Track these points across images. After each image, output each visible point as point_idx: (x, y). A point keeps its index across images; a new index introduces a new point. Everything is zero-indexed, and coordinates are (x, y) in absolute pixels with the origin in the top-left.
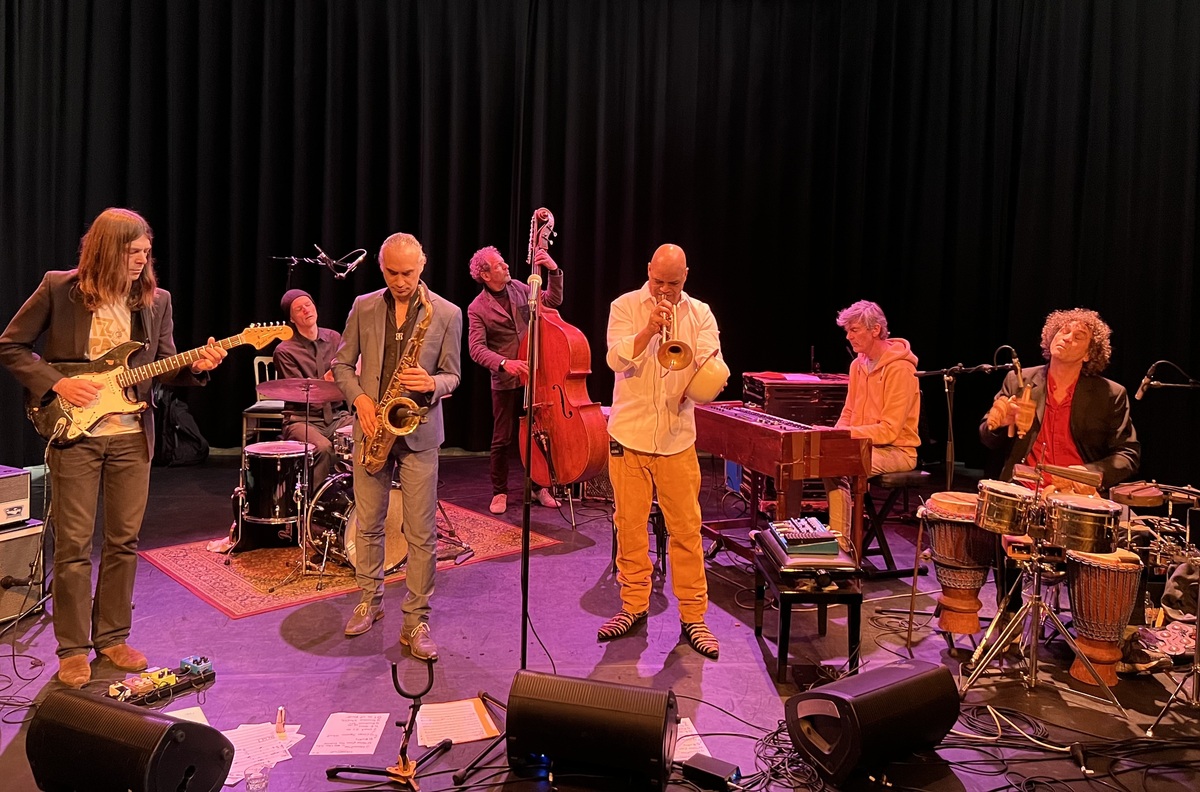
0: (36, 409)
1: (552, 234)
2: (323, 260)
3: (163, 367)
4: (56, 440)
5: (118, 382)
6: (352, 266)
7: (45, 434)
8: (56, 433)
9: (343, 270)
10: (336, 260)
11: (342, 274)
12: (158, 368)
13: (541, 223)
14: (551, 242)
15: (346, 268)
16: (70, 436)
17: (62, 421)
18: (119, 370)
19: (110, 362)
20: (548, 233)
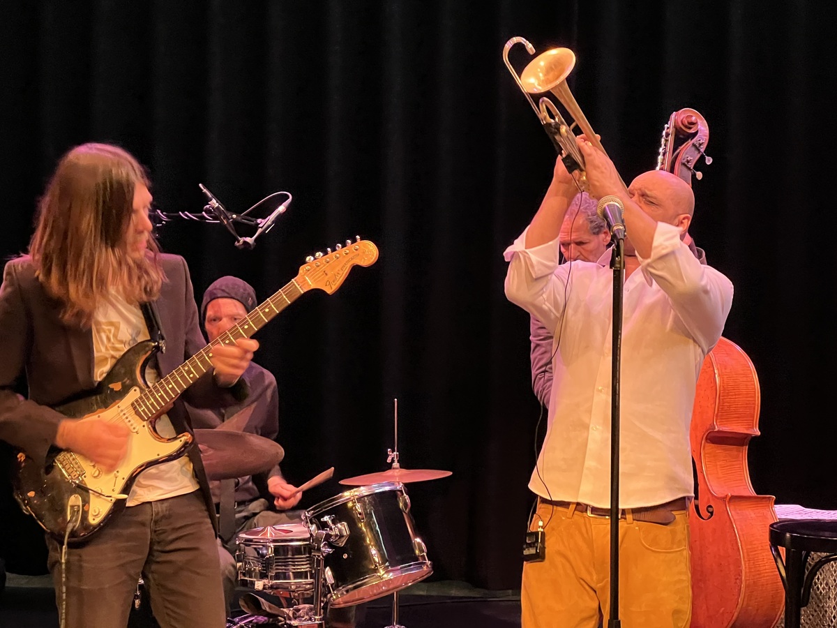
0: (31, 494)
1: (702, 159)
2: (214, 214)
3: (196, 367)
4: (73, 534)
5: (137, 413)
6: (265, 223)
7: (56, 530)
8: (73, 523)
9: (251, 231)
10: (238, 213)
11: (249, 240)
12: (189, 372)
13: (682, 137)
14: (699, 175)
15: (256, 227)
16: (94, 520)
17: (74, 500)
18: (134, 394)
19: (117, 386)
20: (693, 157)
